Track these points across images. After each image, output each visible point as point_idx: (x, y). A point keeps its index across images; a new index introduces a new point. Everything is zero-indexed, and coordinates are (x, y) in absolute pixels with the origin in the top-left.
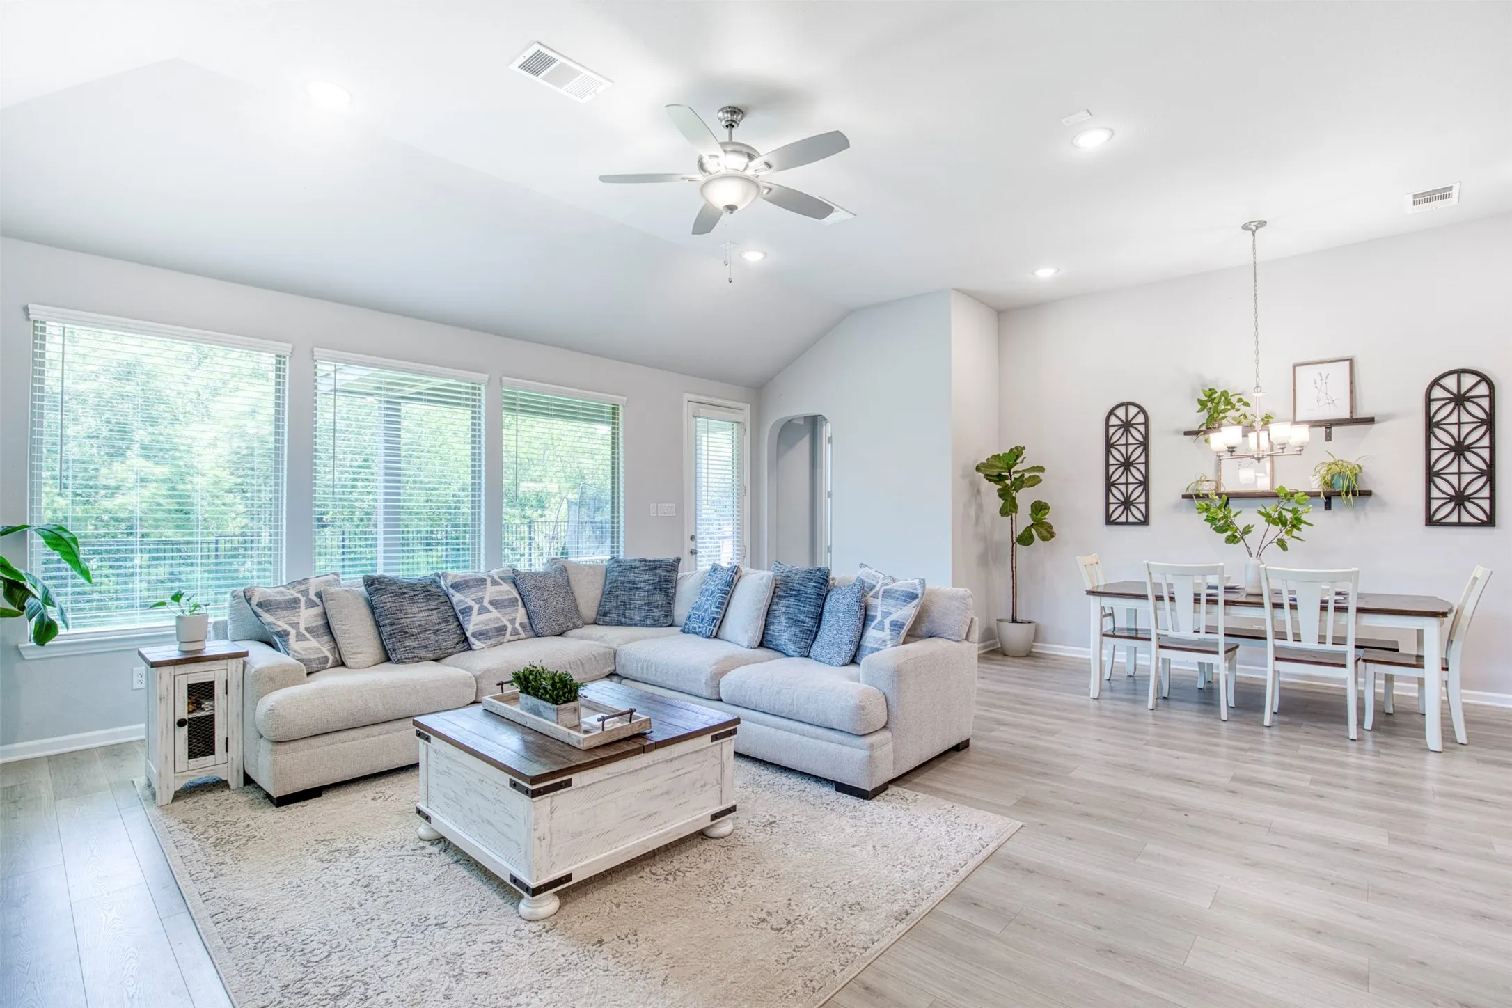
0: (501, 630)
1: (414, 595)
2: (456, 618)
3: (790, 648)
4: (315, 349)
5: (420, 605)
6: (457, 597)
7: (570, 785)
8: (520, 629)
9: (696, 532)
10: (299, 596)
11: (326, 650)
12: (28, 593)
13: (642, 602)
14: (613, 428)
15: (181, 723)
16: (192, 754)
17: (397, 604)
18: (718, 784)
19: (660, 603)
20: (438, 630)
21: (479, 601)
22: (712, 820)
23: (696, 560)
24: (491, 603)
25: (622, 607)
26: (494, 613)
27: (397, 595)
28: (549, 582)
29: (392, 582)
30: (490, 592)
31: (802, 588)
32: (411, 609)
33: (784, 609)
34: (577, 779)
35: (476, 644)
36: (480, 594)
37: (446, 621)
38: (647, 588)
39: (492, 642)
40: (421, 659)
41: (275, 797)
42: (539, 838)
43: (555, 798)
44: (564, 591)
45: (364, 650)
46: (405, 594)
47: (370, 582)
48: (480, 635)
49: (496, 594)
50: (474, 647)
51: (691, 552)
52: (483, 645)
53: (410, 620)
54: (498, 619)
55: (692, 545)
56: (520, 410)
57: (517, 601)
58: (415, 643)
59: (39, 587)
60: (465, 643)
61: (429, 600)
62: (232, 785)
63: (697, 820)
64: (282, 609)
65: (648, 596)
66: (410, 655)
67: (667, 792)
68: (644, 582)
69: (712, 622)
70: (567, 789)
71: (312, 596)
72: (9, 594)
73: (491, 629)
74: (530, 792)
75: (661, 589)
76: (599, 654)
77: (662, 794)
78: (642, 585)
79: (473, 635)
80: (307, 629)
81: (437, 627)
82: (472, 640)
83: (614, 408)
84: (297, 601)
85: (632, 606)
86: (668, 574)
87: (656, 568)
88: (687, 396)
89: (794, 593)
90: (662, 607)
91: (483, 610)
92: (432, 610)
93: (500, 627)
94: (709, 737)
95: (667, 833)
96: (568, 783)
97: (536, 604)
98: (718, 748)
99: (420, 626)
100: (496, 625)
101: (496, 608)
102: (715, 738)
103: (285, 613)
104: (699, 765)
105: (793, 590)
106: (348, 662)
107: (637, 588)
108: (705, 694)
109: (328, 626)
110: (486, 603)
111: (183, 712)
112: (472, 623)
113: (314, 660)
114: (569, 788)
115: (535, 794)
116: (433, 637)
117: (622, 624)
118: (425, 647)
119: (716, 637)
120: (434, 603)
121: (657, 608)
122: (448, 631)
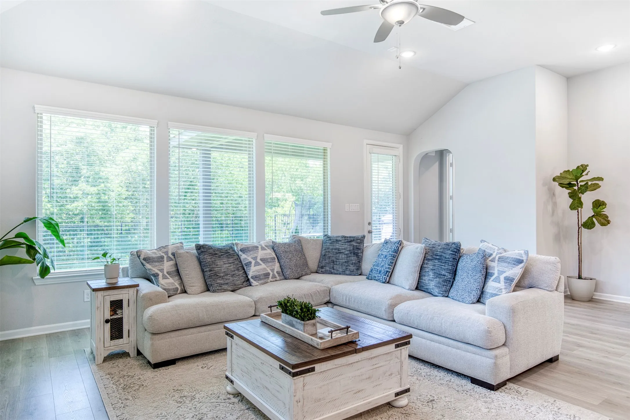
0: (267, 275)
1: (221, 255)
2: (243, 268)
3: (436, 291)
4: (169, 123)
5: (224, 260)
6: (243, 256)
7: (314, 371)
8: (277, 275)
9: (371, 221)
10: (163, 254)
11: (177, 285)
12: (37, 252)
13: (344, 261)
14: (324, 161)
15: (107, 321)
16: (112, 338)
17: (213, 260)
18: (399, 374)
19: (354, 261)
20: (233, 275)
21: (255, 258)
22: (395, 397)
23: (372, 236)
24: (261, 260)
25: (332, 264)
26: (263, 266)
27: (212, 255)
28: (292, 249)
29: (210, 247)
30: (261, 254)
31: (443, 254)
32: (220, 262)
33: (431, 267)
34: (318, 367)
35: (254, 282)
36: (256, 255)
37: (238, 270)
38: (346, 252)
39: (262, 281)
40: (225, 290)
41: (153, 363)
42: (297, 401)
43: (305, 378)
44: (300, 254)
45: (196, 284)
46: (217, 254)
47: (199, 248)
48: (255, 278)
49: (264, 255)
50: (253, 284)
51: (369, 232)
52: (257, 284)
53: (219, 268)
54: (265, 269)
55: (369, 228)
56: (274, 152)
57: (275, 259)
58: (222, 282)
59: (42, 249)
60: (247, 282)
61: (229, 258)
62: (132, 355)
63: (387, 396)
64: (155, 262)
65: (347, 257)
66: (220, 288)
67: (369, 378)
68: (344, 249)
69: (386, 274)
70: (312, 373)
71: (170, 255)
72: (28, 252)
73: (261, 274)
74: (292, 374)
75: (354, 254)
76: (321, 290)
77: (366, 379)
78: (343, 251)
79: (252, 277)
80: (167, 273)
81: (233, 273)
82: (251, 280)
83: (324, 150)
84: (162, 257)
85: (338, 263)
86: (358, 245)
87: (351, 241)
88: (366, 141)
89: (438, 257)
90: (355, 264)
91: (257, 264)
92: (230, 263)
93: (266, 273)
94: (393, 345)
95: (369, 403)
96: (313, 369)
97: (285, 261)
98: (399, 351)
99: (224, 272)
100: (265, 272)
101: (264, 263)
102: (397, 346)
103: (157, 264)
104: (388, 362)
105: (437, 256)
106: (188, 291)
107: (340, 253)
108: (385, 317)
109: (178, 271)
110: (258, 260)
111: (108, 316)
112: (251, 271)
113: (171, 289)
114: (314, 372)
115: (294, 375)
116: (231, 279)
117: (332, 273)
118: (227, 284)
119: (388, 283)
120: (231, 260)
121: (352, 264)
122: (239, 275)
